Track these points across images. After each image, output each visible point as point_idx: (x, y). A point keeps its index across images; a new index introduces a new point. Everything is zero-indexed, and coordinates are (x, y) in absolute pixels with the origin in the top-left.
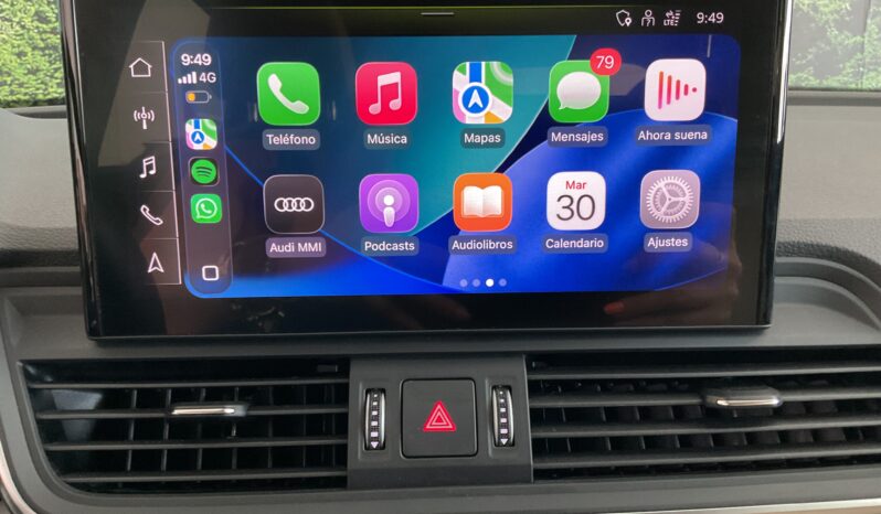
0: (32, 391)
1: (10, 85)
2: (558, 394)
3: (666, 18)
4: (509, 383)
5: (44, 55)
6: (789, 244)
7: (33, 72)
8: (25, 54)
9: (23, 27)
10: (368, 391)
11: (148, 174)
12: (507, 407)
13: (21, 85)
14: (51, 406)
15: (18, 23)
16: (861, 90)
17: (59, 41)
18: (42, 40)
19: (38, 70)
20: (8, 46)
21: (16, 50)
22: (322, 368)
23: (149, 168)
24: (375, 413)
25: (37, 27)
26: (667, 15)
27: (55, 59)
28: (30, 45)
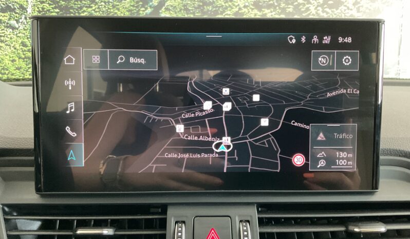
0: (6, 220)
1: (7, 74)
2: (272, 225)
3: (324, 40)
4: (249, 219)
5: (24, 61)
6: (385, 149)
7: (19, 69)
8: (15, 61)
9: (15, 49)
10: (176, 222)
11: (70, 111)
12: (247, 232)
13: (12, 74)
14: (16, 228)
15: (13, 47)
16: (399, 79)
17: (31, 55)
18: (24, 54)
19: (21, 68)
20: (8, 57)
21: (11, 59)
22: (152, 210)
23: (71, 108)
24: (180, 234)
25: (22, 49)
26: (324, 38)
27: (29, 63)
28: (18, 56)
